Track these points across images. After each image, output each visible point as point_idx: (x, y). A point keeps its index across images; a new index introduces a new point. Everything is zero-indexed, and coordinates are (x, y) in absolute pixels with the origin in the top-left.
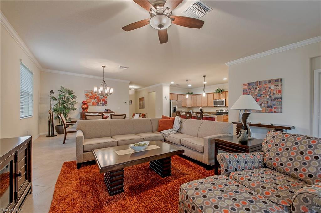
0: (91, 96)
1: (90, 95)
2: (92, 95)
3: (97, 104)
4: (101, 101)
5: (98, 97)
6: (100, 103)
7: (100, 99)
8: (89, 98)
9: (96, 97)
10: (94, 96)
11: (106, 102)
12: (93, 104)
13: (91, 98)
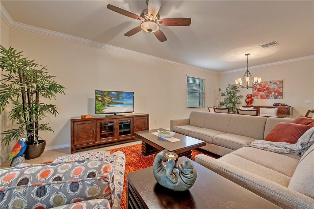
0: (259, 89)
1: (258, 87)
2: (260, 87)
3: (267, 97)
4: (273, 93)
5: (268, 89)
6: (271, 95)
7: (272, 90)
8: (256, 91)
9: (265, 88)
10: (263, 87)
11: (281, 94)
12: (262, 97)
13: (259, 90)
